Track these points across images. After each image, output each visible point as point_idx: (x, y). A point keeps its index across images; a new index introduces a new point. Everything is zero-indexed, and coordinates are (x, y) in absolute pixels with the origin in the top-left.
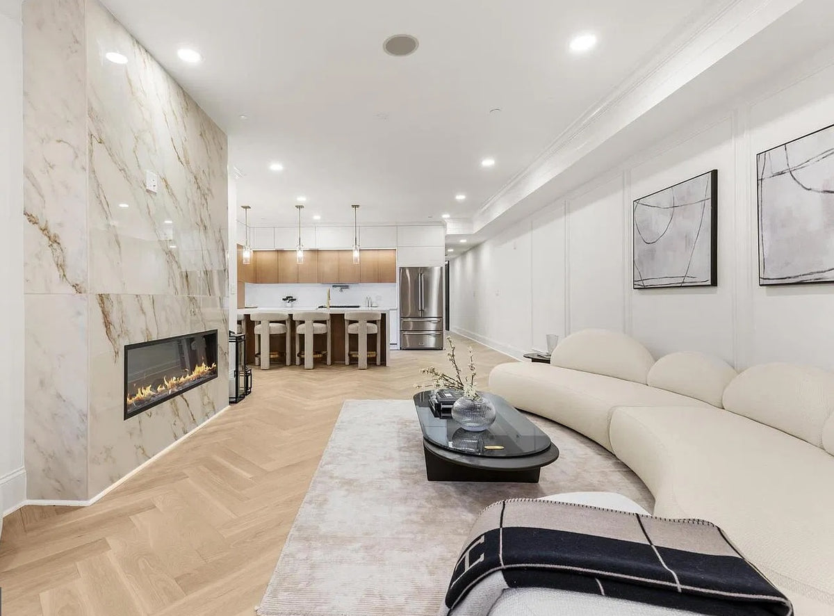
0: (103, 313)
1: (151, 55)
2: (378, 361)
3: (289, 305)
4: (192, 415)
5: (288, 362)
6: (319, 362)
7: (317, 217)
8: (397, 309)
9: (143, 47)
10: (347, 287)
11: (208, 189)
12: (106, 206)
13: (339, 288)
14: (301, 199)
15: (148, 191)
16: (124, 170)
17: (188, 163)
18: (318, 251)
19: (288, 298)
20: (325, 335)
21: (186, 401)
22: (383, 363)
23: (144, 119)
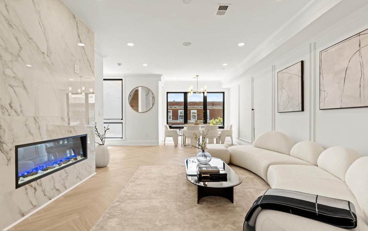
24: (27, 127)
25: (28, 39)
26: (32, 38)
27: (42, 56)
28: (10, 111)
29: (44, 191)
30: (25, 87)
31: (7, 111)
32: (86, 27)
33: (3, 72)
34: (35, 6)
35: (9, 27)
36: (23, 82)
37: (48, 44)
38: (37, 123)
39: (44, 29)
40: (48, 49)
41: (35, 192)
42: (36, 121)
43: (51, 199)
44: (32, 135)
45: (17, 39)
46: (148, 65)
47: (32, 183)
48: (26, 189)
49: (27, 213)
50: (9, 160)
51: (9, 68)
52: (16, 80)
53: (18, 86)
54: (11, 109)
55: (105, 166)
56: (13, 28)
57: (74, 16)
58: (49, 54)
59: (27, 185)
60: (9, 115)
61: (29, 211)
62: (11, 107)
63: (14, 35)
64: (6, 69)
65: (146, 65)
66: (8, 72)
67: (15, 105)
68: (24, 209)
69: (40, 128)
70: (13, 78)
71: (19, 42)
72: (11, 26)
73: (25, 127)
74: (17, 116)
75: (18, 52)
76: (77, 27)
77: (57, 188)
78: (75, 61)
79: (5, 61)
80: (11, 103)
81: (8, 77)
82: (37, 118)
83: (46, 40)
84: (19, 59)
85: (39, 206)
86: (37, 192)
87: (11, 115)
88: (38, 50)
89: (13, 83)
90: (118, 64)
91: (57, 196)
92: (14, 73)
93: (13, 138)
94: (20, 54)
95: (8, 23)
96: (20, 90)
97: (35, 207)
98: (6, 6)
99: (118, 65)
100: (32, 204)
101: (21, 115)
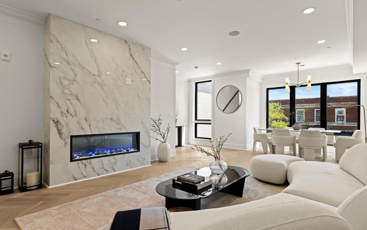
24: (79, 125)
25: (82, 69)
26: (85, 68)
27: (93, 77)
28: (67, 114)
29: (93, 168)
30: (78, 99)
31: (65, 114)
32: (140, 46)
33: (63, 92)
34: (87, 46)
35: (68, 64)
36: (77, 96)
37: (98, 69)
38: (88, 122)
39: (96, 58)
40: (98, 71)
41: (85, 167)
42: (87, 121)
43: (99, 175)
44: (84, 129)
45: (73, 70)
46: (221, 63)
47: (83, 161)
48: (78, 164)
49: (79, 179)
50: (66, 144)
51: (67, 89)
52: (72, 96)
53: (73, 99)
54: (68, 113)
55: (165, 161)
56: (70, 65)
57: (126, 41)
58: (100, 75)
59: (79, 161)
60: (67, 117)
61: (80, 178)
62: (68, 112)
63: (71, 68)
64: (65, 90)
65: (220, 63)
66: (67, 91)
67: (72, 111)
68: (77, 176)
69: (91, 126)
70: (70, 94)
71: (75, 72)
72: (69, 64)
73: (78, 124)
74: (72, 117)
75: (74, 78)
76: (130, 49)
77: (105, 168)
78: (126, 75)
79: (64, 85)
80: (68, 110)
81: (66, 94)
82: (87, 119)
83: (97, 66)
84: (75, 82)
85: (89, 177)
86: (87, 167)
87: (68, 117)
88: (90, 74)
89: (69, 97)
90: (195, 67)
91: (105, 174)
92: (70, 91)
93: (69, 131)
94: (75, 80)
95: (67, 62)
96: (75, 102)
97: (85, 177)
98: (66, 52)
99: (195, 69)
100: (83, 174)
101: (75, 117)
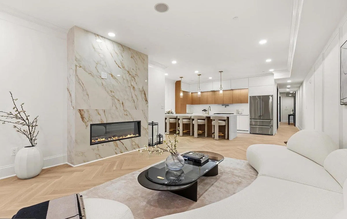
0: (81, 114)
1: (104, 38)
2: (226, 137)
3: (204, 113)
4: (126, 148)
5: (191, 134)
6: (200, 135)
7: (210, 78)
8: (248, 115)
9: (100, 36)
10: (228, 105)
11: (136, 75)
12: (82, 85)
13: (225, 106)
14: (197, 72)
15: (102, 78)
16: (91, 74)
17: (124, 67)
18: (215, 91)
19: (204, 110)
20: (204, 125)
21: (122, 143)
22: (228, 139)
23: (100, 57)
